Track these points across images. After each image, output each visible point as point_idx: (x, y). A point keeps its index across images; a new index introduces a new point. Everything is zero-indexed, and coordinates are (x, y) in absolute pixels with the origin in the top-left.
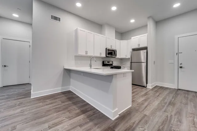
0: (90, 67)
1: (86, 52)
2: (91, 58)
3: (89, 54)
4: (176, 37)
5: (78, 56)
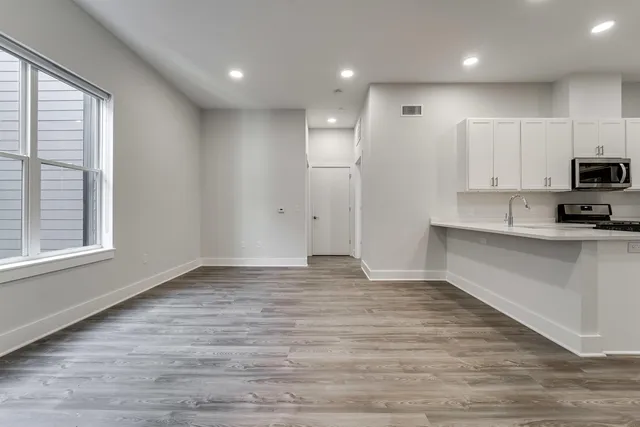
0: (507, 224)
1: (494, 181)
2: (511, 197)
3: (503, 186)
5: (467, 193)
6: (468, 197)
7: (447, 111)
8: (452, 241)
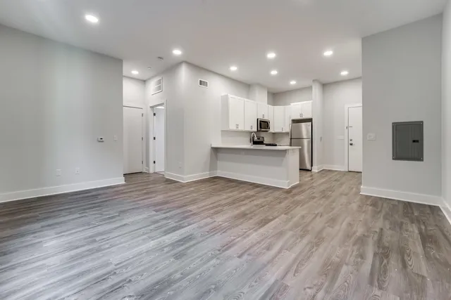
1: (237, 126)
3: (239, 128)
4: (346, 107)
5: (227, 131)
6: (227, 133)
7: (218, 88)
8: (220, 155)
